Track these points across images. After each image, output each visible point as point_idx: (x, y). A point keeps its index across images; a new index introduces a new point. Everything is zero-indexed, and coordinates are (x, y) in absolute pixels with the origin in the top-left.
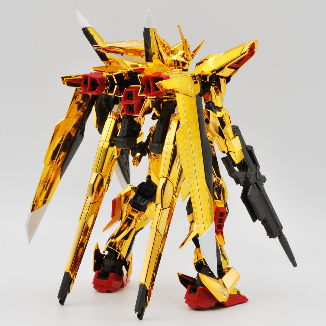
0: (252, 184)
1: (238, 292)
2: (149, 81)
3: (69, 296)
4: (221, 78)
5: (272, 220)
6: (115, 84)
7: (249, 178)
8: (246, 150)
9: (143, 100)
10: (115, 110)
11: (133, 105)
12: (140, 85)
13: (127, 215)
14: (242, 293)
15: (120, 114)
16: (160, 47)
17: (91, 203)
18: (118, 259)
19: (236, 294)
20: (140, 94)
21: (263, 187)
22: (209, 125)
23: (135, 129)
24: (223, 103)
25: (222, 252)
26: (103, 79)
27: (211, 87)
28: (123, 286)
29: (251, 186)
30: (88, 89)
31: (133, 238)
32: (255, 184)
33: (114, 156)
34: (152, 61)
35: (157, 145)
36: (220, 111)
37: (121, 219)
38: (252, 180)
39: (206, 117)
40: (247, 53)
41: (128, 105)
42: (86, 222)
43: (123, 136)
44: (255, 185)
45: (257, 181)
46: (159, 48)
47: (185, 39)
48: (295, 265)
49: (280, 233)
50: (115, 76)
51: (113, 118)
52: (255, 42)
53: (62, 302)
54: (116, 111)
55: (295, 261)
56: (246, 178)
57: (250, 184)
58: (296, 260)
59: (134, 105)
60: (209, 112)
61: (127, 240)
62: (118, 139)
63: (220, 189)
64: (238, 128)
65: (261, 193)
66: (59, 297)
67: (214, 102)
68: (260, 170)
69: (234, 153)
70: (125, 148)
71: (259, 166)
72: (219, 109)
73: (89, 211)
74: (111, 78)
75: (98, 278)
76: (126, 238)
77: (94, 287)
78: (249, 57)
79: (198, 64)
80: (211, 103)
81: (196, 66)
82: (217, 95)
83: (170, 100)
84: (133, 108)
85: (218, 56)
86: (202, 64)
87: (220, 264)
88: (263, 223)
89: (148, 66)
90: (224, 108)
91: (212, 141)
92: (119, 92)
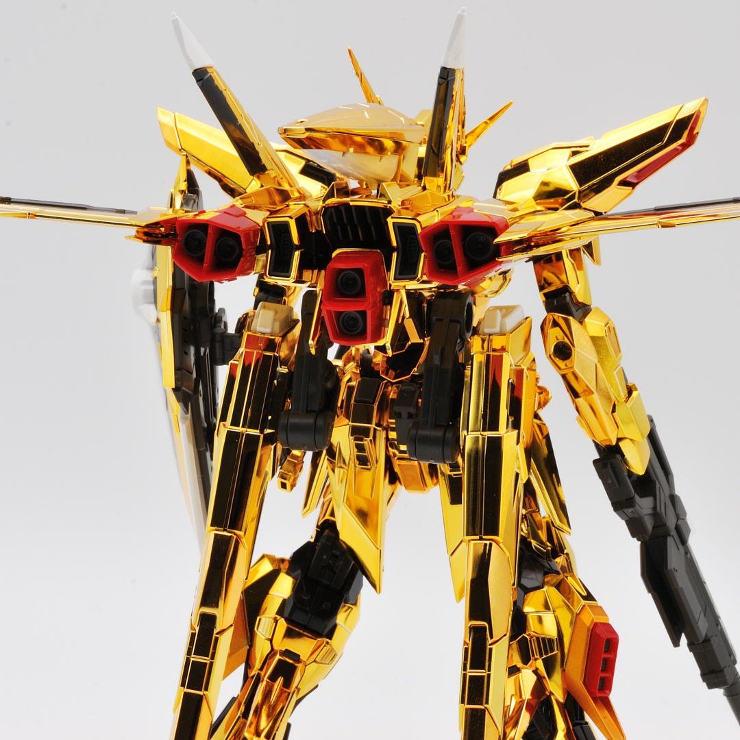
0: (672, 533)
6: (294, 247)
7: (664, 514)
10: (264, 326)
11: (364, 312)
13: (274, 652)
20: (395, 279)
29: (669, 540)
30: (206, 265)
35: (438, 435)
39: (557, 338)
40: (682, 141)
41: (341, 313)
42: (203, 696)
43: (308, 411)
54: (268, 330)
56: (657, 517)
57: (668, 534)
59: (367, 313)
60: (567, 322)
67: (576, 291)
69: (634, 442)
73: (210, 659)
80: (567, 295)
82: (578, 269)
90: (595, 308)
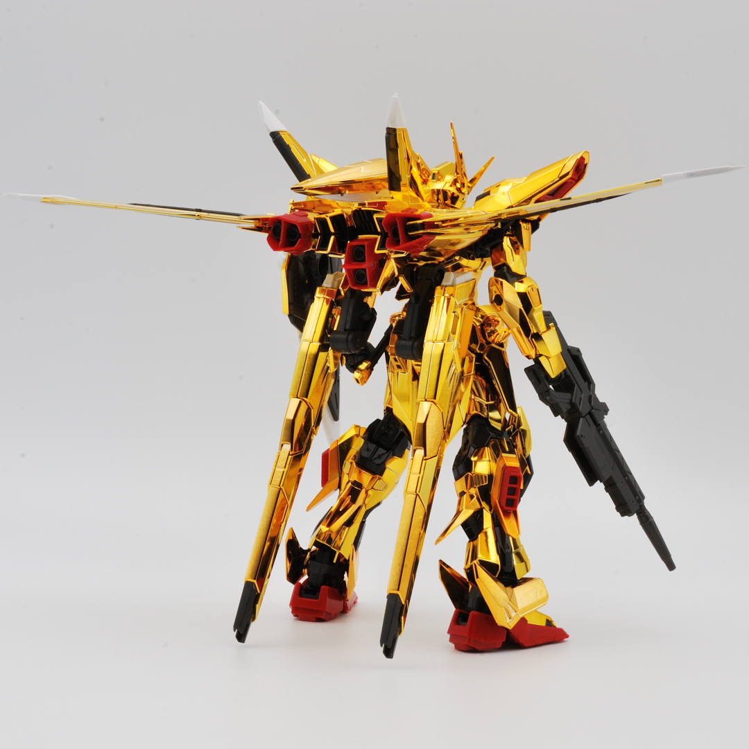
0: (584, 415)
1: (549, 622)
2: (397, 225)
3: (253, 625)
4: (522, 222)
5: (624, 482)
6: (331, 234)
7: (578, 403)
8: (569, 355)
9: (382, 260)
10: (327, 284)
11: (365, 270)
12: (378, 233)
13: (349, 481)
14: (557, 624)
15: (340, 288)
16: (413, 166)
17: (289, 455)
18: (335, 561)
19: (544, 625)
20: (378, 250)
21: (604, 422)
22: (502, 306)
23: (366, 317)
24: (526, 268)
25: (516, 547)
26: (308, 225)
27: (505, 238)
28: (345, 610)
29: (581, 419)
30: (281, 243)
31: (363, 523)
32: (588, 415)
33: (328, 368)
34: (399, 190)
35: (410, 343)
36: (522, 282)
37: (339, 487)
38: (583, 408)
39: (495, 292)
40: (570, 176)
42: (281, 489)
43: (345, 330)
44: (588, 417)
45: (593, 411)
46: (411, 168)
47: (461, 152)
48: (671, 566)
49: (641, 506)
50: (331, 218)
51: (325, 298)
52: (584, 156)
53: (241, 637)
54: (329, 286)
55: (671, 559)
56: (573, 405)
57: (580, 416)
58: (672, 557)
59: (367, 270)
60: (501, 283)
61: (351, 528)
62: (337, 336)
63: (517, 432)
64: (552, 315)
65: (601, 432)
66: (236, 627)
67: (511, 266)
68: (596, 393)
69: (548, 358)
70: (350, 352)
71: (594, 385)
72: (519, 278)
73: (286, 469)
74: (322, 222)
75: (300, 595)
76: (349, 523)
77: (292, 612)
78: (574, 182)
79: (479, 198)
81: (476, 200)
83: (430, 262)
84: (364, 276)
85: (517, 182)
86: (488, 196)
87: (511, 571)
88: (607, 489)
89: (392, 198)
90: (529, 277)
91: (503, 343)
92: (337, 248)
